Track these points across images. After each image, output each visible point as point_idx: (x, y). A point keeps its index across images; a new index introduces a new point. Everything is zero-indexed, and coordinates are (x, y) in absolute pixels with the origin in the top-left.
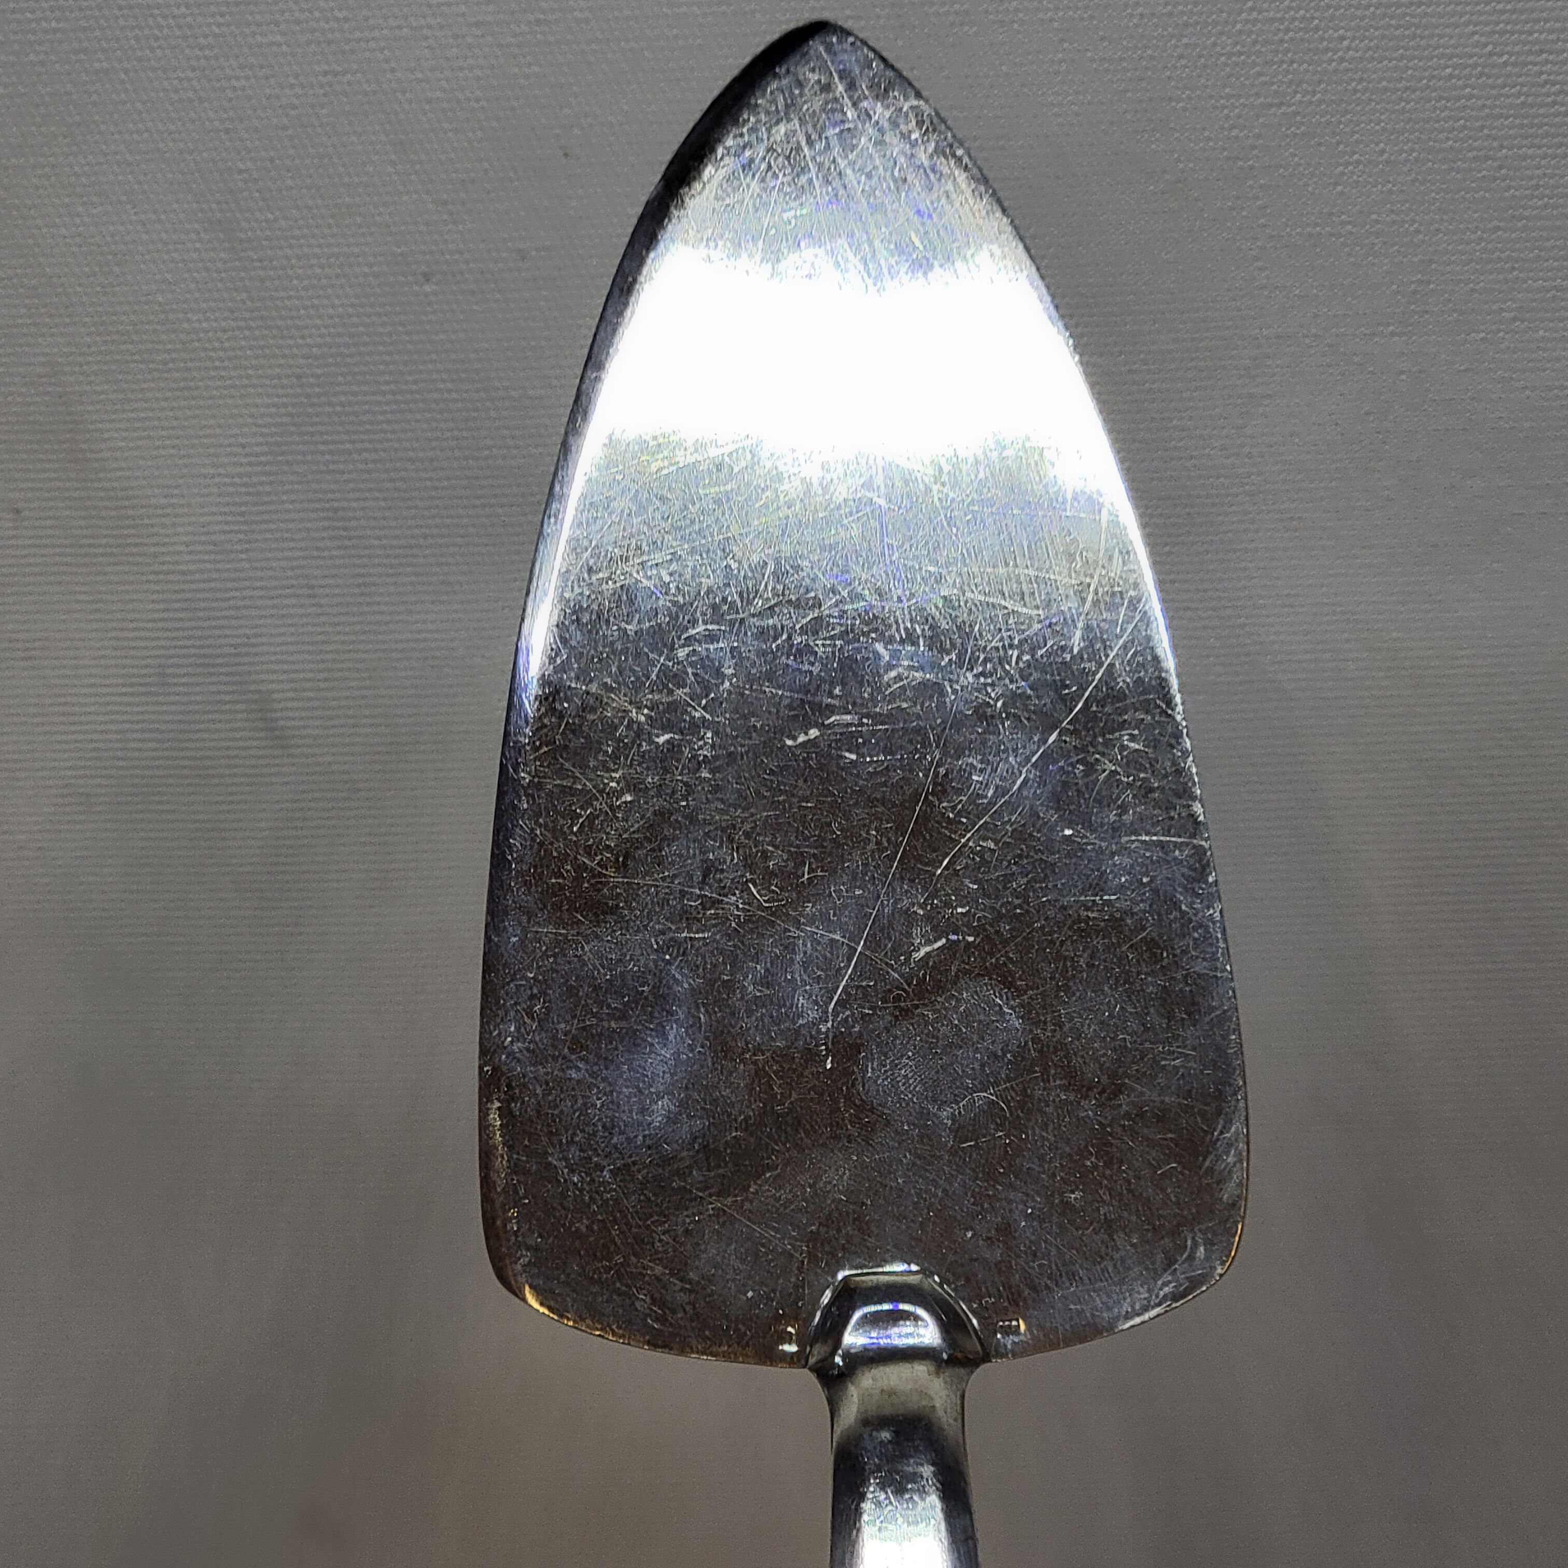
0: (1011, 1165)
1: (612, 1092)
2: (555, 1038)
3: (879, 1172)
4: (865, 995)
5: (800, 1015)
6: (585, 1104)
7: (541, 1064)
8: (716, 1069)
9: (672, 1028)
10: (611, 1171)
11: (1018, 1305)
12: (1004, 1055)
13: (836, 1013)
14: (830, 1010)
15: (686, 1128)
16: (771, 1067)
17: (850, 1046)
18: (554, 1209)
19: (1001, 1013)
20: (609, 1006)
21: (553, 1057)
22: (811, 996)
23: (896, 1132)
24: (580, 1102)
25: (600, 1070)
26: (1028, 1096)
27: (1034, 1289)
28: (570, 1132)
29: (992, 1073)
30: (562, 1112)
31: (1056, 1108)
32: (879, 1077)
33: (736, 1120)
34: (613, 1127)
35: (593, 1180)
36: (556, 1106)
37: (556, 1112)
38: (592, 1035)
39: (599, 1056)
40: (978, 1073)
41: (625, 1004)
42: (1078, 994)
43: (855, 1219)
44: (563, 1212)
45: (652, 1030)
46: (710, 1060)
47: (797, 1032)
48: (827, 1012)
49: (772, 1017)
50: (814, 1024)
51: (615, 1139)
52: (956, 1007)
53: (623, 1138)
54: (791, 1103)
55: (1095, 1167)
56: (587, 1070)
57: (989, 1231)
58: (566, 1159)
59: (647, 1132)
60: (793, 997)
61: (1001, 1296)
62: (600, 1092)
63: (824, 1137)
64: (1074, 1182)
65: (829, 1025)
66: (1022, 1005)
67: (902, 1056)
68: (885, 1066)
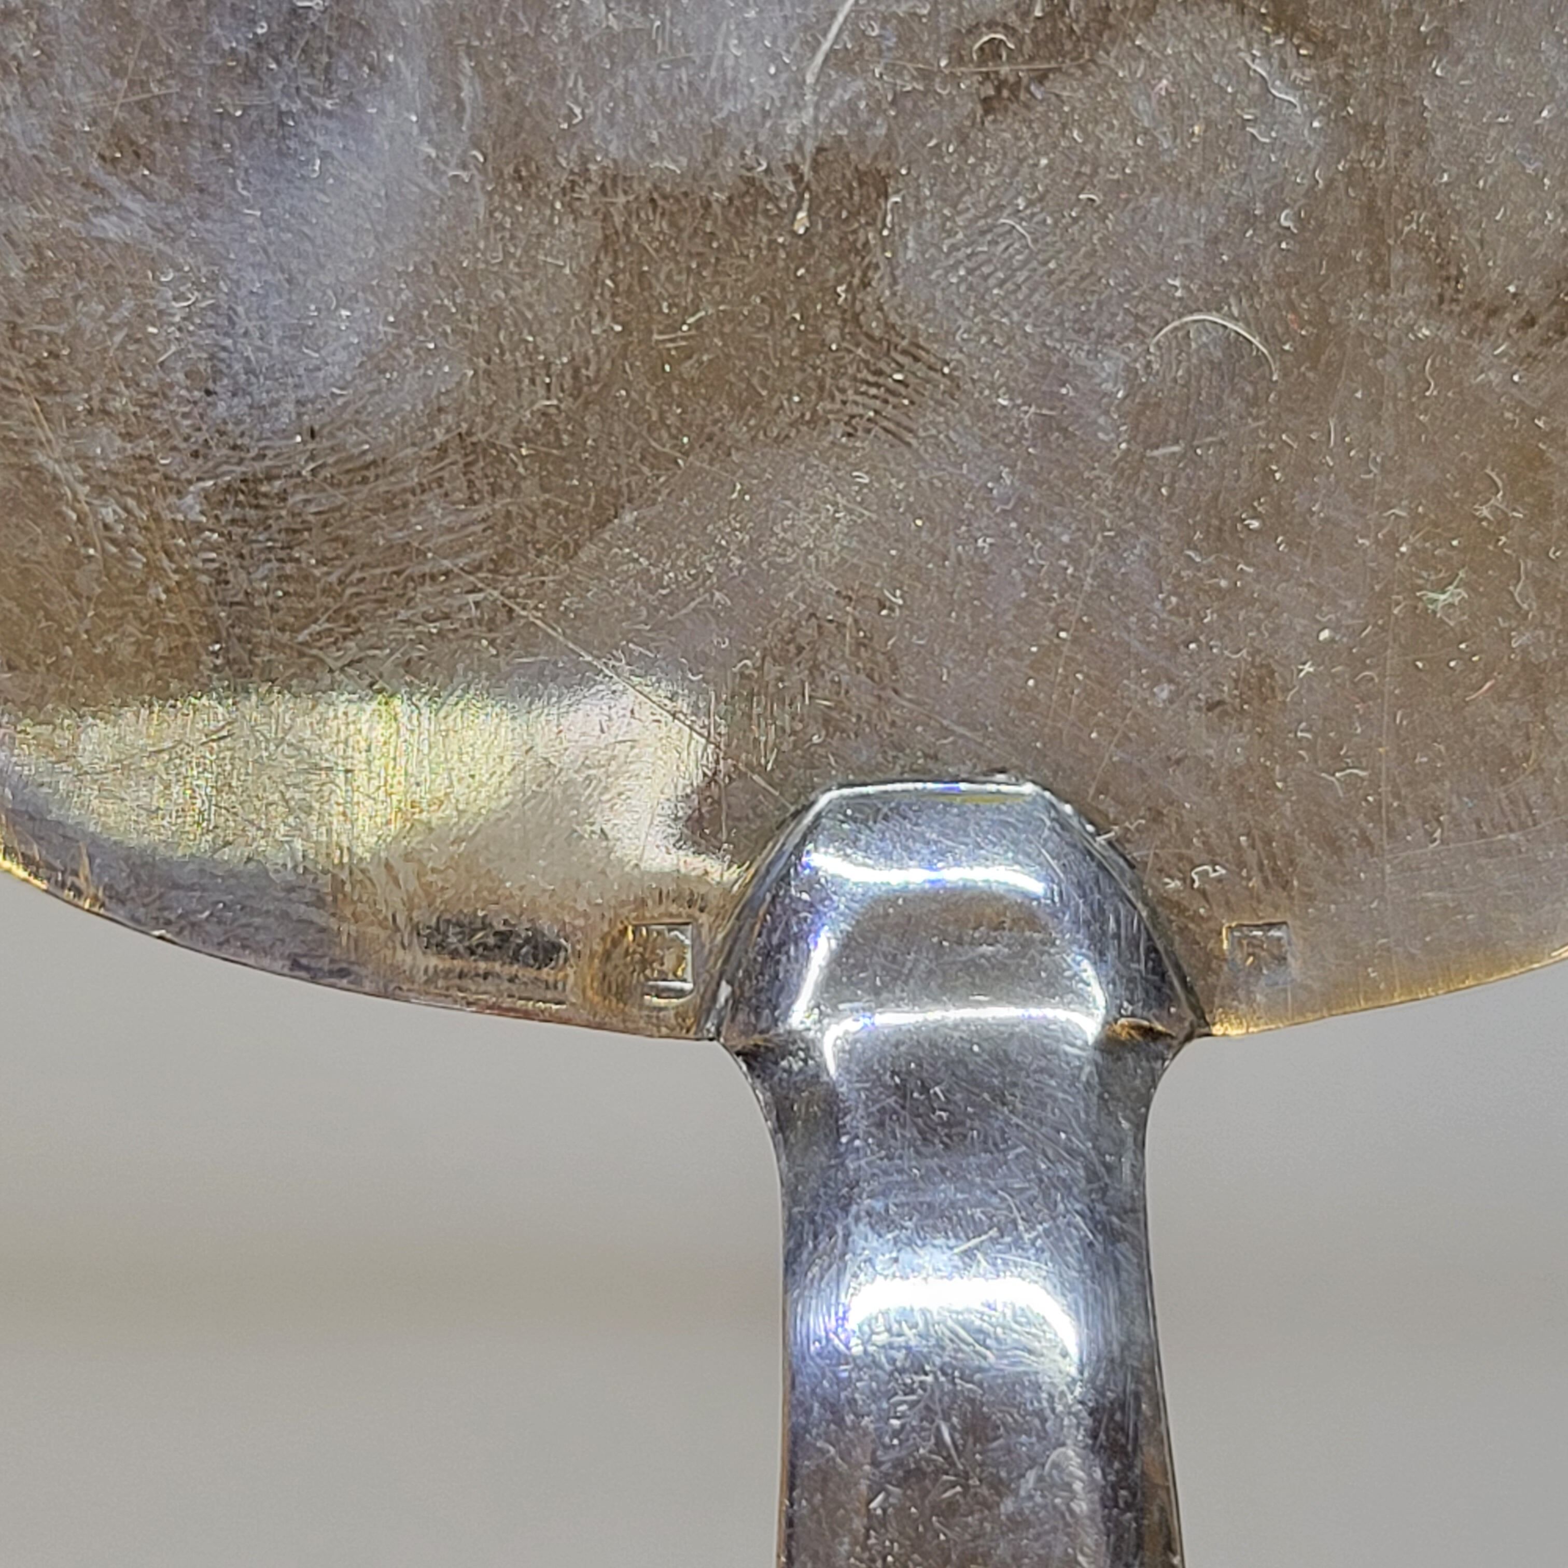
0: (1278, 511)
1: (214, 278)
2: (64, 130)
3: (928, 519)
4: (905, 40)
5: (728, 88)
6: (141, 314)
7: (27, 199)
8: (500, 227)
9: (382, 111)
10: (207, 496)
11: (1286, 885)
12: (1271, 214)
13: (825, 90)
14: (810, 79)
15: (412, 381)
16: (645, 225)
17: (861, 177)
18: (49, 594)
19: (1264, 95)
20: (214, 47)
21: (58, 180)
22: (758, 37)
23: (978, 414)
24: (128, 305)
25: (187, 219)
26: (1331, 327)
27: (1333, 844)
28: (97, 388)
29: (1234, 260)
30: (77, 331)
31: (1406, 361)
32: (933, 261)
33: (547, 365)
34: (217, 374)
35: (156, 518)
36: (63, 314)
37: (62, 329)
38: (167, 126)
39: (179, 179)
40: (1199, 260)
41: (259, 45)
42: (1470, 58)
43: (860, 644)
44: (72, 603)
45: (329, 114)
46: (482, 199)
47: (720, 135)
48: (801, 84)
49: (652, 91)
50: (766, 114)
51: (222, 406)
52: (1148, 83)
53: (240, 406)
54: (698, 325)
55: (1504, 523)
56: (148, 219)
57: (1216, 684)
58: (83, 458)
59: (308, 392)
60: (711, 38)
61: (1241, 864)
62: (183, 279)
63: (783, 419)
64: (1446, 560)
65: (807, 117)
66: (1323, 84)
67: (1000, 208)
68: (951, 233)
